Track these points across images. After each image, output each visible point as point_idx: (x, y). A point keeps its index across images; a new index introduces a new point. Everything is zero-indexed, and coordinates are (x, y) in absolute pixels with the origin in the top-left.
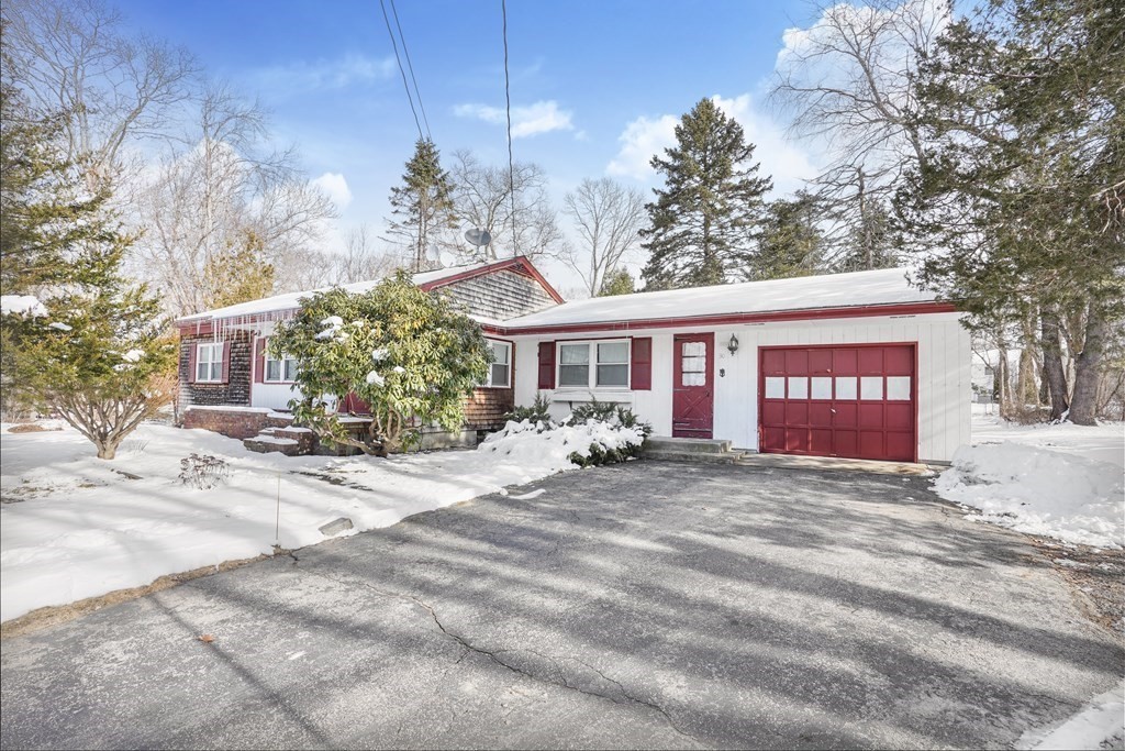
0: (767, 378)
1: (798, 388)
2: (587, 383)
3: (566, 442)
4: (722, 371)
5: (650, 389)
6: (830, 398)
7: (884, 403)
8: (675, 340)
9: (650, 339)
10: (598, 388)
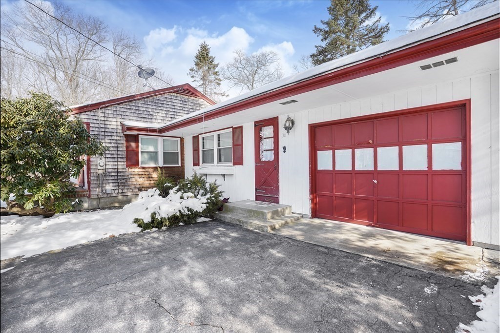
0: (319, 152)
1: (343, 160)
2: (213, 161)
3: (147, 209)
4: (284, 148)
5: (243, 165)
6: (372, 168)
7: (429, 174)
8: (255, 126)
9: (241, 127)
10: (218, 164)
